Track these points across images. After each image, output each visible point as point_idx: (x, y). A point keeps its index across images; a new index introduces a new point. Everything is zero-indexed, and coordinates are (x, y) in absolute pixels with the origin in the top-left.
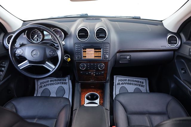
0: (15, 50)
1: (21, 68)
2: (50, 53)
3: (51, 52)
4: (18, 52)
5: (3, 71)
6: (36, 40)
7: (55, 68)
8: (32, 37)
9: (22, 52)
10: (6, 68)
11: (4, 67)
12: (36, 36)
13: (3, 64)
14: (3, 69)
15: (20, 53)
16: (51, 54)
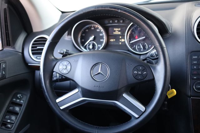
0: (54, 63)
1: (62, 108)
2: (136, 72)
3: (138, 70)
4: (61, 67)
5: (16, 114)
6: (91, 47)
7: (145, 111)
8: (83, 40)
9: (69, 67)
10: (23, 107)
11: (20, 105)
12: (92, 38)
13: (19, 99)
14: (17, 109)
15: (65, 72)
16: (137, 74)
